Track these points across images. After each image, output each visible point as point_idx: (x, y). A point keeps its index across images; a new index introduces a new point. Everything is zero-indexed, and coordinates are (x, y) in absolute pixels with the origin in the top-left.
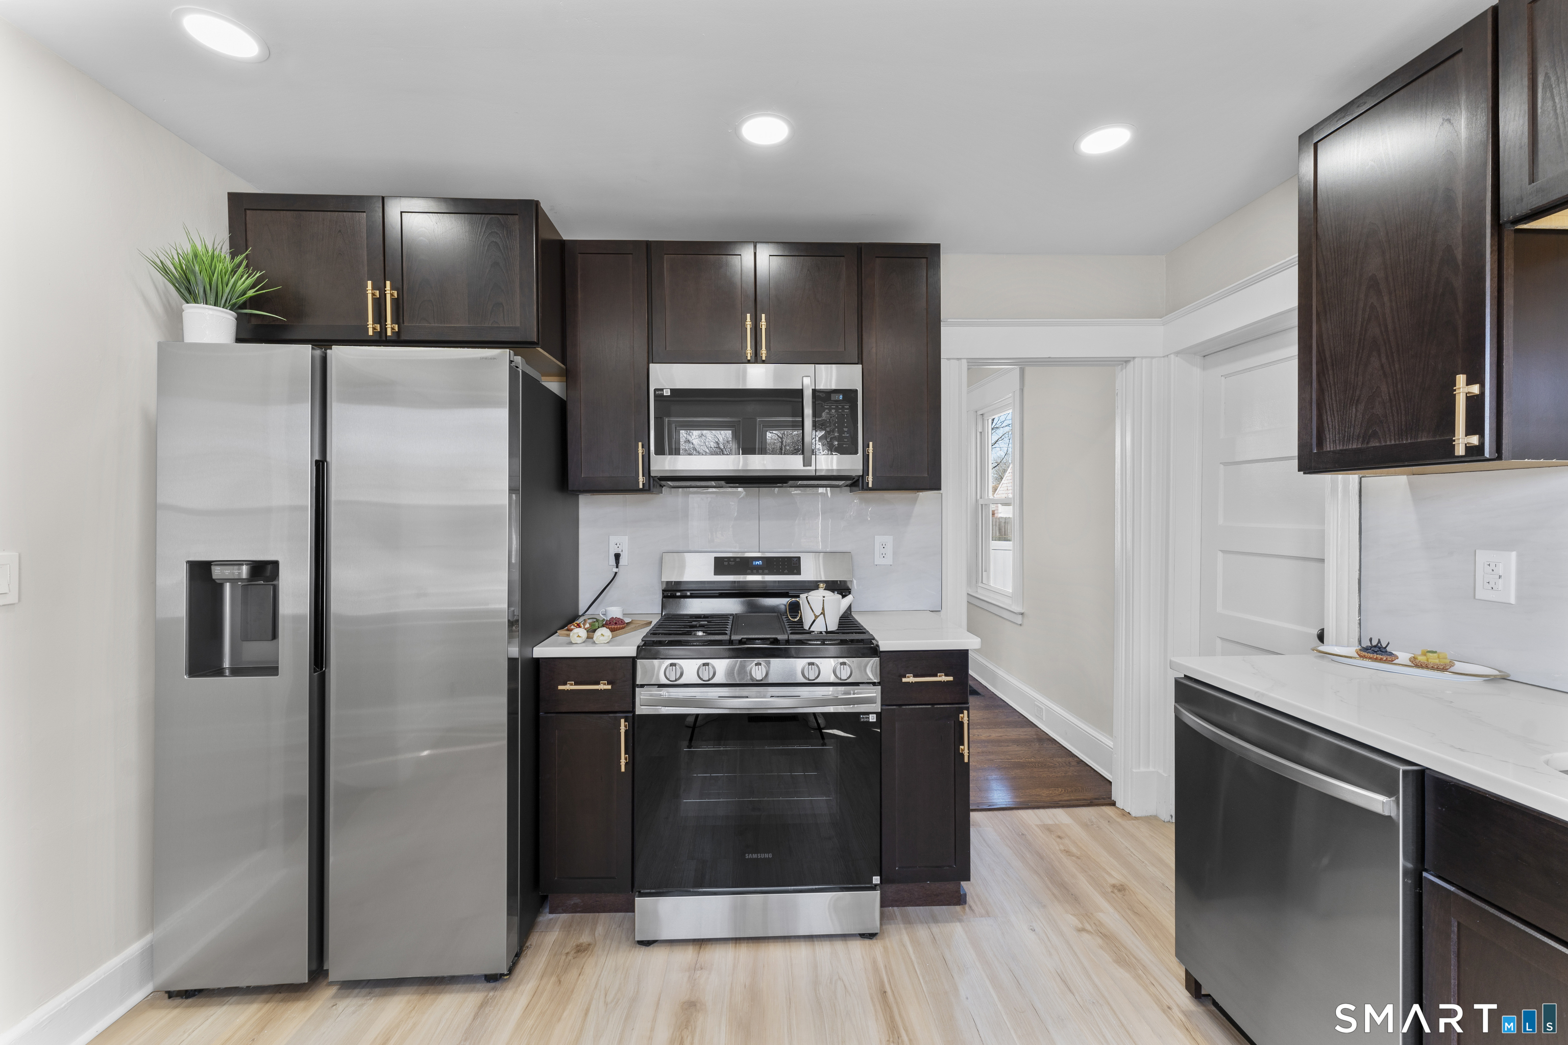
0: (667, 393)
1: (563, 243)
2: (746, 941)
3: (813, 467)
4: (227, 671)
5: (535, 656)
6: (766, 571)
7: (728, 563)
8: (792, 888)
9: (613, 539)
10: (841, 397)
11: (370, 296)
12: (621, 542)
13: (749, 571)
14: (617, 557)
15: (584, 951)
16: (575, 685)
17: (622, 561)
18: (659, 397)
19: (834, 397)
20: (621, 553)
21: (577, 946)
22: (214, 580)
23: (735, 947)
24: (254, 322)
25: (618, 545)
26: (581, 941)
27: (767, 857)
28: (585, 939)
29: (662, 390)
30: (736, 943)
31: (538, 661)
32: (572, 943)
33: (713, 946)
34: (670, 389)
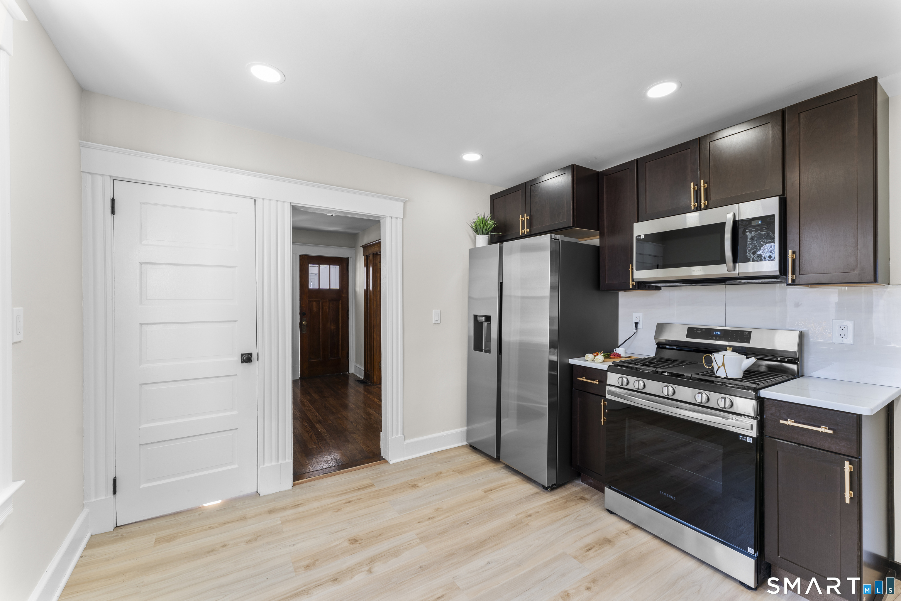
0: (642, 237)
1: (598, 173)
2: (663, 542)
3: (736, 272)
4: (484, 350)
5: (570, 363)
6: (723, 339)
7: (697, 332)
8: (694, 527)
9: (635, 315)
10: (760, 222)
11: (520, 220)
12: (638, 316)
13: (710, 338)
14: (636, 324)
15: (583, 500)
16: (585, 379)
17: (640, 326)
18: (638, 240)
19: (754, 223)
20: (639, 322)
21: (582, 497)
22: (478, 321)
23: (653, 538)
24: (496, 236)
25: (637, 318)
26: (585, 496)
27: (673, 498)
28: (587, 496)
29: (640, 236)
30: (654, 537)
31: (572, 365)
32: (581, 495)
33: (641, 531)
34: (644, 235)
